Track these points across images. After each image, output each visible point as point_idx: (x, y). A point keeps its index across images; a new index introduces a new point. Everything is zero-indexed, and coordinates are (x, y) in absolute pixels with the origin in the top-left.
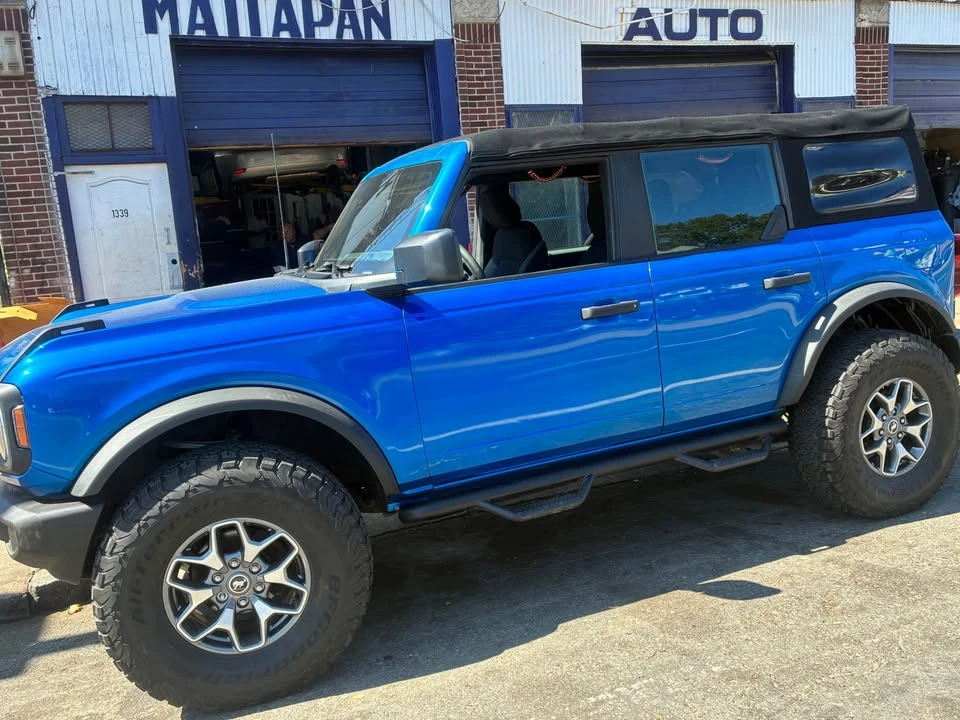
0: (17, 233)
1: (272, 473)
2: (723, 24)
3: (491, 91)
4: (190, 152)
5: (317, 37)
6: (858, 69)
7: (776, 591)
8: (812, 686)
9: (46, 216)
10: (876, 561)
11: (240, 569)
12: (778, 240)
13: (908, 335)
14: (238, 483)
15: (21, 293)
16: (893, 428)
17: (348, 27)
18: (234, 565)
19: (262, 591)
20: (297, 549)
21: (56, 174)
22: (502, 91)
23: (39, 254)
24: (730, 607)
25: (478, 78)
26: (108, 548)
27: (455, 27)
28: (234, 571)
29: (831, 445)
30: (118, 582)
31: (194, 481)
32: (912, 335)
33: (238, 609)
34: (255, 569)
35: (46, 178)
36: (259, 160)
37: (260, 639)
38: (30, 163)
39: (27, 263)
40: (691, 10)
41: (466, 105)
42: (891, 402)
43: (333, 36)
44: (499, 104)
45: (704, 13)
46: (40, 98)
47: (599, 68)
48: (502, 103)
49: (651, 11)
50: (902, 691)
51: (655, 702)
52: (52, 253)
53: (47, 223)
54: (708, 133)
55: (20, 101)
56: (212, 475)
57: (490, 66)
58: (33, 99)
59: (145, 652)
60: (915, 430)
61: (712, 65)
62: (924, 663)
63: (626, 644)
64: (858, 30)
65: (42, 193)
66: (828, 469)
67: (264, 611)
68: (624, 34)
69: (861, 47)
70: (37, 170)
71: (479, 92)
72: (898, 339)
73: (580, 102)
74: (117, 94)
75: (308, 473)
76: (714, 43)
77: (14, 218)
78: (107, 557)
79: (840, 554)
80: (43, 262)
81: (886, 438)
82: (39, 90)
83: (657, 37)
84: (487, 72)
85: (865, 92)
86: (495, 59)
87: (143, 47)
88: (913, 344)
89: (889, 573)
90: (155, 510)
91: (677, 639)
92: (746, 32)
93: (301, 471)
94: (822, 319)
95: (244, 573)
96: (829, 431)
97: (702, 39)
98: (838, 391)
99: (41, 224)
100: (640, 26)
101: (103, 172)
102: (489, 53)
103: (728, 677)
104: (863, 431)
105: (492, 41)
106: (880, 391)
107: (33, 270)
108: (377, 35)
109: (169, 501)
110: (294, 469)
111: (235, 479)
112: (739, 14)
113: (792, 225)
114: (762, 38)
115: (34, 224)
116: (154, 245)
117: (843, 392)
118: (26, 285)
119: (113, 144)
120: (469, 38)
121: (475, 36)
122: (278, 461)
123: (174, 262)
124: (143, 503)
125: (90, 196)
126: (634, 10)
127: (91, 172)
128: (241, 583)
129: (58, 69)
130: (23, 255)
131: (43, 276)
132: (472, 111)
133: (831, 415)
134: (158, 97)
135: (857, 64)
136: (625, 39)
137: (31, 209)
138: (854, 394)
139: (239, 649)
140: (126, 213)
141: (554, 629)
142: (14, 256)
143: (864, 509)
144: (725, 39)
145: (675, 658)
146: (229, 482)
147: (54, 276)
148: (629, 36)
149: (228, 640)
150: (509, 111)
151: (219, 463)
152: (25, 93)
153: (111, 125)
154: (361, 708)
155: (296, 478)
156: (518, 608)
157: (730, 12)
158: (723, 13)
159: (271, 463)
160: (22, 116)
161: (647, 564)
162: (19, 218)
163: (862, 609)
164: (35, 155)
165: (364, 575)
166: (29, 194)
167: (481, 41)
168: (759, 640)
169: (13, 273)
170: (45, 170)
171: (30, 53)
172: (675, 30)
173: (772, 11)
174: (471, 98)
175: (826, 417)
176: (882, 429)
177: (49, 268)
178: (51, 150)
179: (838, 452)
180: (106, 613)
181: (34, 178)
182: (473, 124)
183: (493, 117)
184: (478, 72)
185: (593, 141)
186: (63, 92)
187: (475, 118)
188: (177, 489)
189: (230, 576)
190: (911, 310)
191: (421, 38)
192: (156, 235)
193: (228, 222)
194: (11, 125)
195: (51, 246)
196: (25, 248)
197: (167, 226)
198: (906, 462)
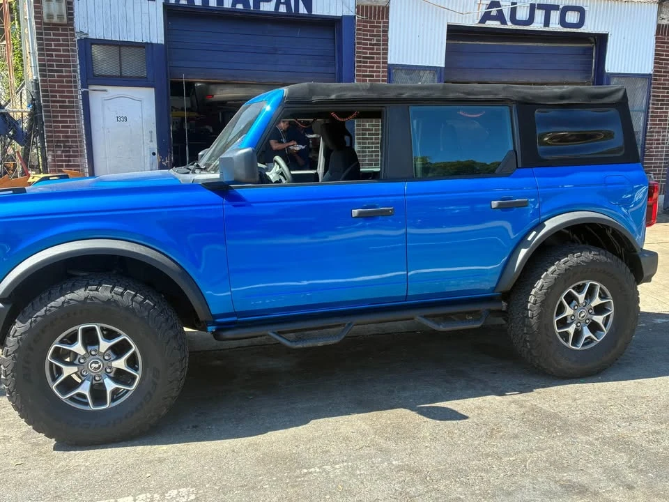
0: (56, 127)
1: (119, 297)
2: (555, 16)
3: (379, 54)
4: (171, 82)
5: (261, 9)
6: (656, 54)
7: (465, 417)
8: (451, 482)
9: (74, 117)
10: (546, 407)
11: (97, 356)
12: (508, 175)
13: (599, 251)
14: (97, 301)
15: (55, 166)
16: (582, 315)
17: (283, 3)
18: (93, 353)
19: (110, 373)
20: (134, 348)
21: (83, 90)
22: (387, 54)
23: (68, 141)
24: (429, 424)
25: (370, 44)
26: (11, 333)
27: (357, 7)
28: (93, 357)
29: (530, 322)
30: (16, 355)
31: (69, 296)
32: (602, 251)
33: (94, 382)
34: (106, 358)
35: (76, 92)
36: (222, 90)
37: (106, 403)
38: (67, 82)
39: (60, 147)
40: (531, 4)
41: (360, 62)
42: (581, 297)
43: (272, 9)
44: (384, 63)
45: (541, 7)
46: (76, 39)
47: (461, 42)
48: (386, 63)
49: (501, 3)
50: (509, 494)
51: (345, 478)
52: (76, 142)
53: (74, 122)
54: (462, 96)
55: (63, 40)
56: (80, 294)
57: (380, 36)
58: (72, 40)
59: (30, 401)
60: (599, 319)
61: (545, 45)
62: (535, 478)
63: (348, 439)
64: (659, 26)
65: (73, 102)
66: (528, 339)
67: (110, 385)
68: (479, 18)
69: (659, 38)
70: (71, 87)
71: (370, 53)
72: (590, 253)
73: (443, 65)
74: (126, 40)
75: (145, 300)
76: (547, 29)
77: (54, 117)
78: (11, 338)
79: (524, 398)
80: (70, 147)
81: (575, 322)
82: (76, 34)
83: (504, 22)
84: (377, 40)
85: (661, 72)
86: (384, 31)
87: (145, 10)
88: (603, 258)
89: (549, 415)
90: (42, 312)
91: (382, 441)
92: (572, 22)
93: (140, 298)
94: (534, 233)
95: (98, 359)
96: (530, 312)
97: (538, 25)
98: (540, 284)
99: (71, 122)
100: (492, 14)
101: (113, 91)
102: (380, 27)
103: (400, 469)
104: (557, 315)
105: (383, 18)
106: (573, 289)
107: (63, 152)
108: (303, 10)
109: (51, 307)
110: (135, 295)
111: (95, 298)
112: (567, 9)
113: (520, 165)
114: (583, 27)
115: (66, 122)
116: (142, 142)
117: (543, 286)
118: (58, 161)
119: (121, 73)
120: (367, 16)
121: (371, 14)
122: (125, 290)
123: (154, 154)
124: (36, 307)
125: (103, 105)
126: (489, 2)
127: (105, 91)
128: (97, 365)
129: (89, 20)
130: (58, 141)
131: (69, 156)
132: (364, 67)
133: (532, 302)
134: (152, 44)
135: (656, 50)
136: (479, 23)
137: (65, 112)
138: (551, 288)
139: (92, 407)
140: (125, 119)
141: (308, 422)
142: (52, 141)
143: (552, 369)
144: (555, 26)
145: (373, 452)
146: (91, 299)
147: (76, 156)
148: (483, 20)
149: (86, 401)
150: (391, 69)
151: (86, 287)
152: (67, 35)
153: (120, 60)
154: (161, 456)
155: (136, 302)
156: (293, 406)
157: (561, 7)
158: (556, 7)
159: (121, 290)
160: (64, 51)
161: (391, 388)
162: (57, 117)
163: (516, 436)
164: (70, 76)
165: (177, 370)
166: (64, 102)
167: (375, 19)
168: (435, 448)
169: (50, 153)
170: (76, 87)
171: (72, 9)
172: (517, 18)
173: (593, 7)
174: (364, 58)
175: (529, 302)
176: (573, 315)
177: (74, 152)
178: (80, 74)
179: (535, 328)
180: (8, 373)
181: (68, 92)
182: (364, 76)
183: (379, 72)
184: (371, 40)
185: (375, 96)
186: (91, 36)
187: (366, 71)
188: (58, 300)
189: (90, 360)
190: (609, 233)
191: (333, 13)
192: (143, 135)
193: (211, 130)
194: (56, 56)
195: (76, 137)
196: (59, 137)
197: (151, 129)
198: (589, 340)
